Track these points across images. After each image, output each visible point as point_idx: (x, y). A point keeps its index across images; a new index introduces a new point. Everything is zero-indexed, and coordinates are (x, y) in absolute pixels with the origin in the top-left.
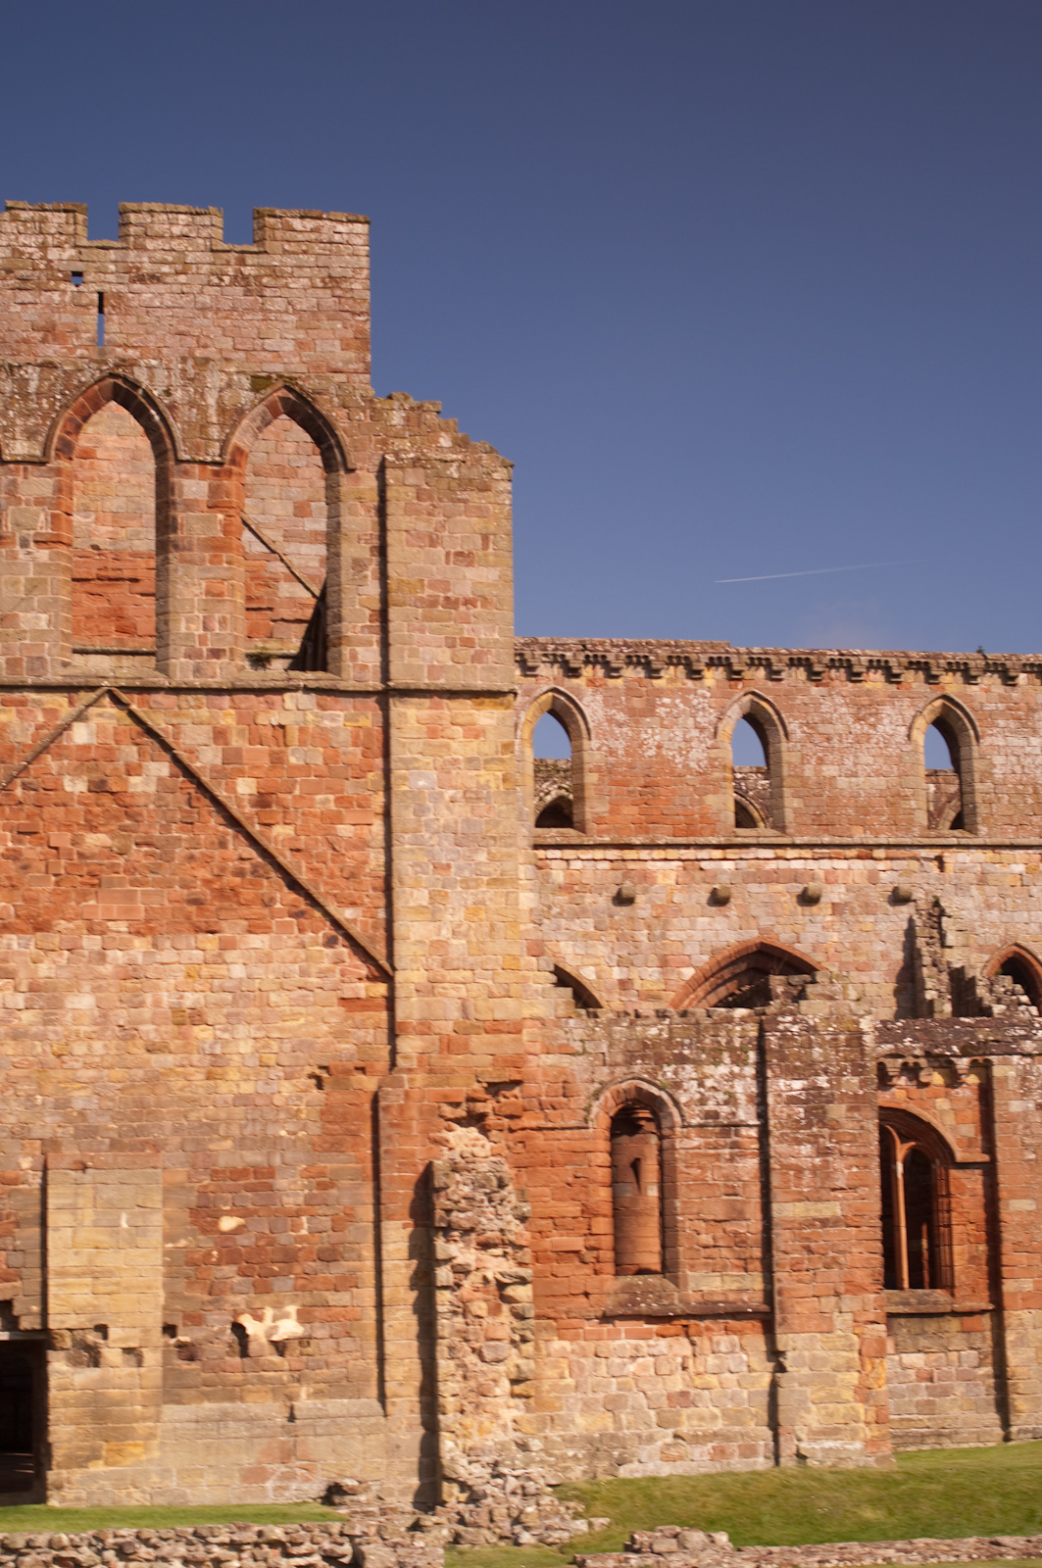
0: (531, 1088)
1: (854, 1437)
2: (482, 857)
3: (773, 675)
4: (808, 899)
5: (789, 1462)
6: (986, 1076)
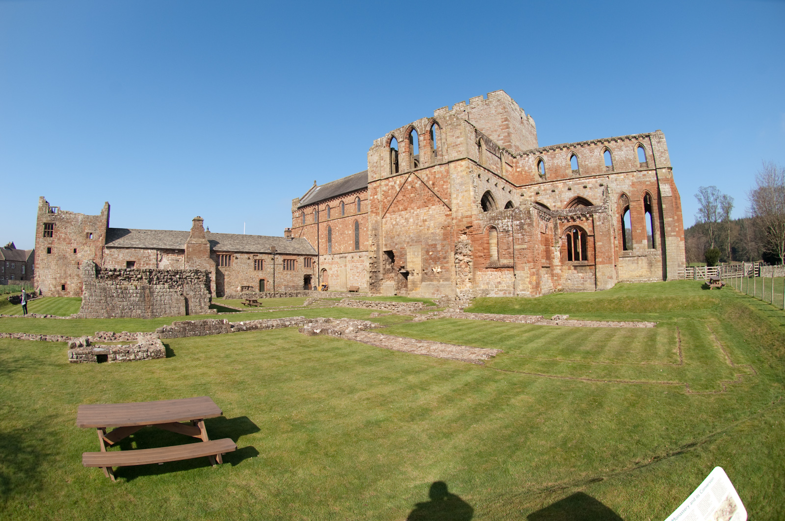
0: (474, 227)
1: (528, 291)
2: (464, 187)
3: (575, 147)
4: (585, 187)
5: (516, 296)
6: (593, 218)
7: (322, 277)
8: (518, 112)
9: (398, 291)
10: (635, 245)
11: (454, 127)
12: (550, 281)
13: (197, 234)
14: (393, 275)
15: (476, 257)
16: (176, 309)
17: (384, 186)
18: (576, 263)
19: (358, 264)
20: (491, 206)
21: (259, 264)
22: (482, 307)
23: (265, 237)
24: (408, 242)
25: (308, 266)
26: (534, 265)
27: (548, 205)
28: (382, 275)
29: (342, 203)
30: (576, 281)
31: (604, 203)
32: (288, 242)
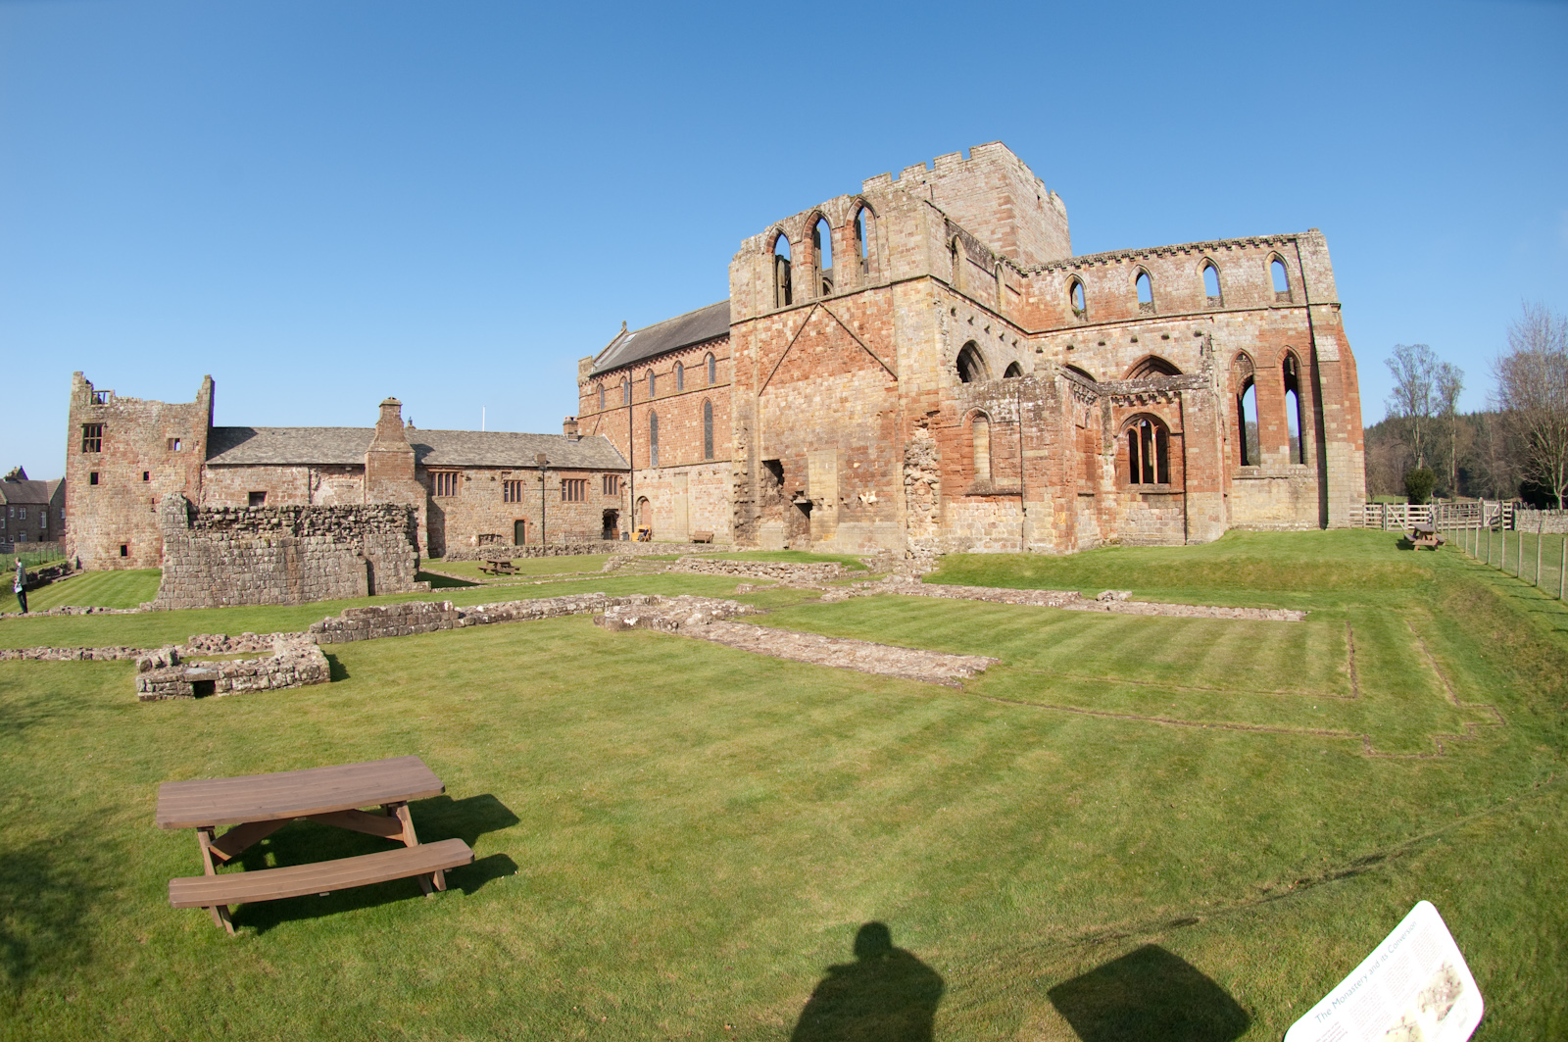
0: (942, 413)
1: (1051, 541)
2: (922, 334)
3: (1145, 257)
4: (1165, 337)
5: (1026, 551)
6: (1180, 398)
7: (639, 514)
8: (1032, 187)
9: (791, 541)
10: (1264, 456)
11: (903, 214)
12: (1094, 522)
13: (388, 432)
14: (781, 508)
15: (947, 473)
16: (349, 584)
17: (762, 330)
18: (1146, 487)
19: (711, 488)
20: (977, 372)
21: (512, 491)
22: (958, 573)
23: (525, 435)
24: (811, 444)
25: (610, 493)
26: (1063, 491)
27: (1092, 371)
28: (759, 509)
29: (678, 365)
30: (1147, 524)
31: (1204, 371)
32: (571, 445)
